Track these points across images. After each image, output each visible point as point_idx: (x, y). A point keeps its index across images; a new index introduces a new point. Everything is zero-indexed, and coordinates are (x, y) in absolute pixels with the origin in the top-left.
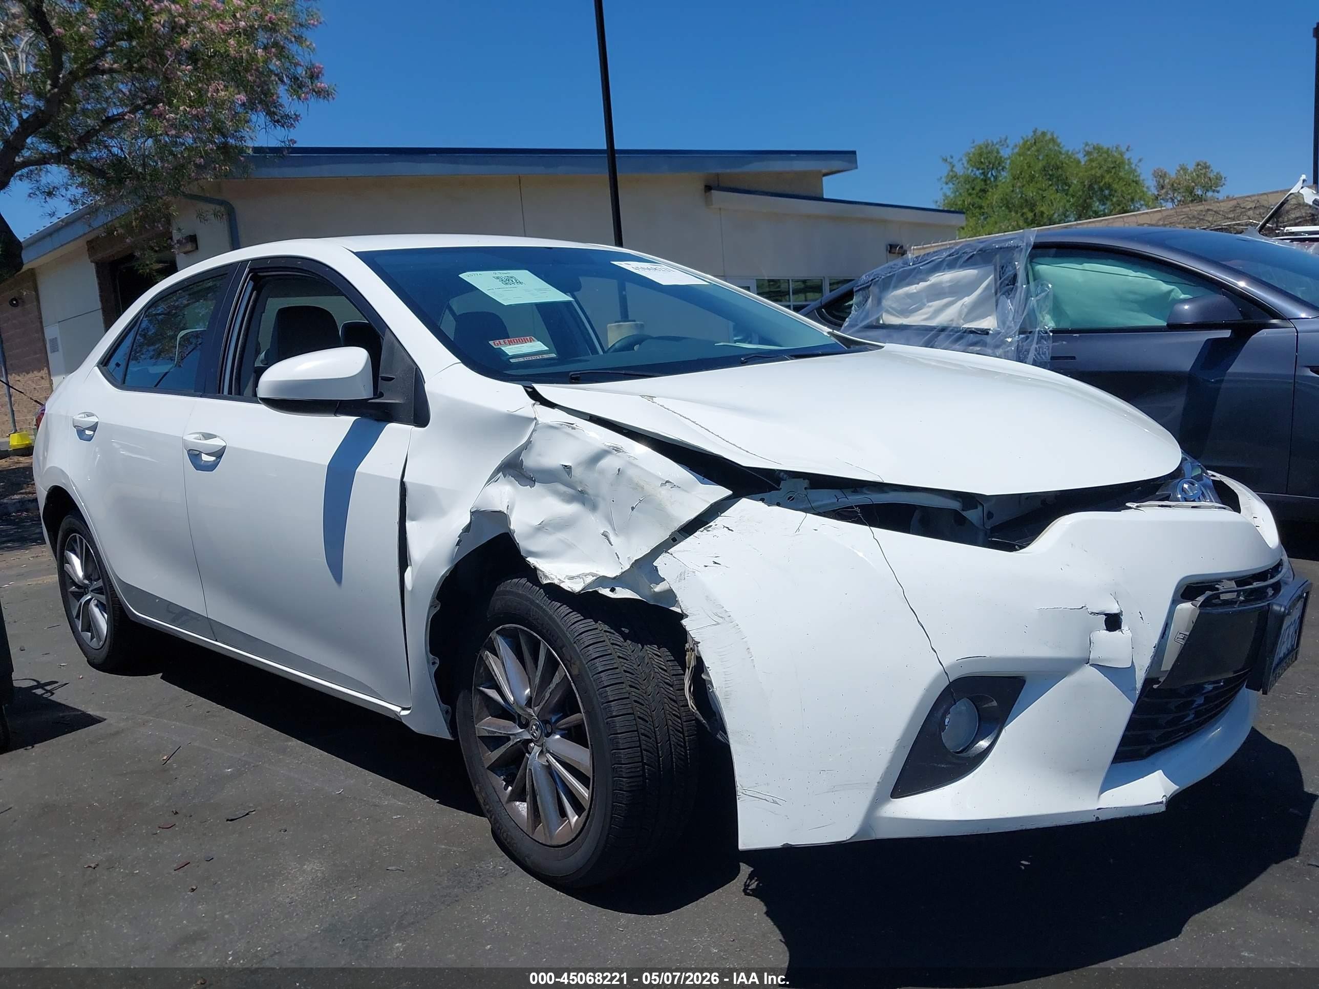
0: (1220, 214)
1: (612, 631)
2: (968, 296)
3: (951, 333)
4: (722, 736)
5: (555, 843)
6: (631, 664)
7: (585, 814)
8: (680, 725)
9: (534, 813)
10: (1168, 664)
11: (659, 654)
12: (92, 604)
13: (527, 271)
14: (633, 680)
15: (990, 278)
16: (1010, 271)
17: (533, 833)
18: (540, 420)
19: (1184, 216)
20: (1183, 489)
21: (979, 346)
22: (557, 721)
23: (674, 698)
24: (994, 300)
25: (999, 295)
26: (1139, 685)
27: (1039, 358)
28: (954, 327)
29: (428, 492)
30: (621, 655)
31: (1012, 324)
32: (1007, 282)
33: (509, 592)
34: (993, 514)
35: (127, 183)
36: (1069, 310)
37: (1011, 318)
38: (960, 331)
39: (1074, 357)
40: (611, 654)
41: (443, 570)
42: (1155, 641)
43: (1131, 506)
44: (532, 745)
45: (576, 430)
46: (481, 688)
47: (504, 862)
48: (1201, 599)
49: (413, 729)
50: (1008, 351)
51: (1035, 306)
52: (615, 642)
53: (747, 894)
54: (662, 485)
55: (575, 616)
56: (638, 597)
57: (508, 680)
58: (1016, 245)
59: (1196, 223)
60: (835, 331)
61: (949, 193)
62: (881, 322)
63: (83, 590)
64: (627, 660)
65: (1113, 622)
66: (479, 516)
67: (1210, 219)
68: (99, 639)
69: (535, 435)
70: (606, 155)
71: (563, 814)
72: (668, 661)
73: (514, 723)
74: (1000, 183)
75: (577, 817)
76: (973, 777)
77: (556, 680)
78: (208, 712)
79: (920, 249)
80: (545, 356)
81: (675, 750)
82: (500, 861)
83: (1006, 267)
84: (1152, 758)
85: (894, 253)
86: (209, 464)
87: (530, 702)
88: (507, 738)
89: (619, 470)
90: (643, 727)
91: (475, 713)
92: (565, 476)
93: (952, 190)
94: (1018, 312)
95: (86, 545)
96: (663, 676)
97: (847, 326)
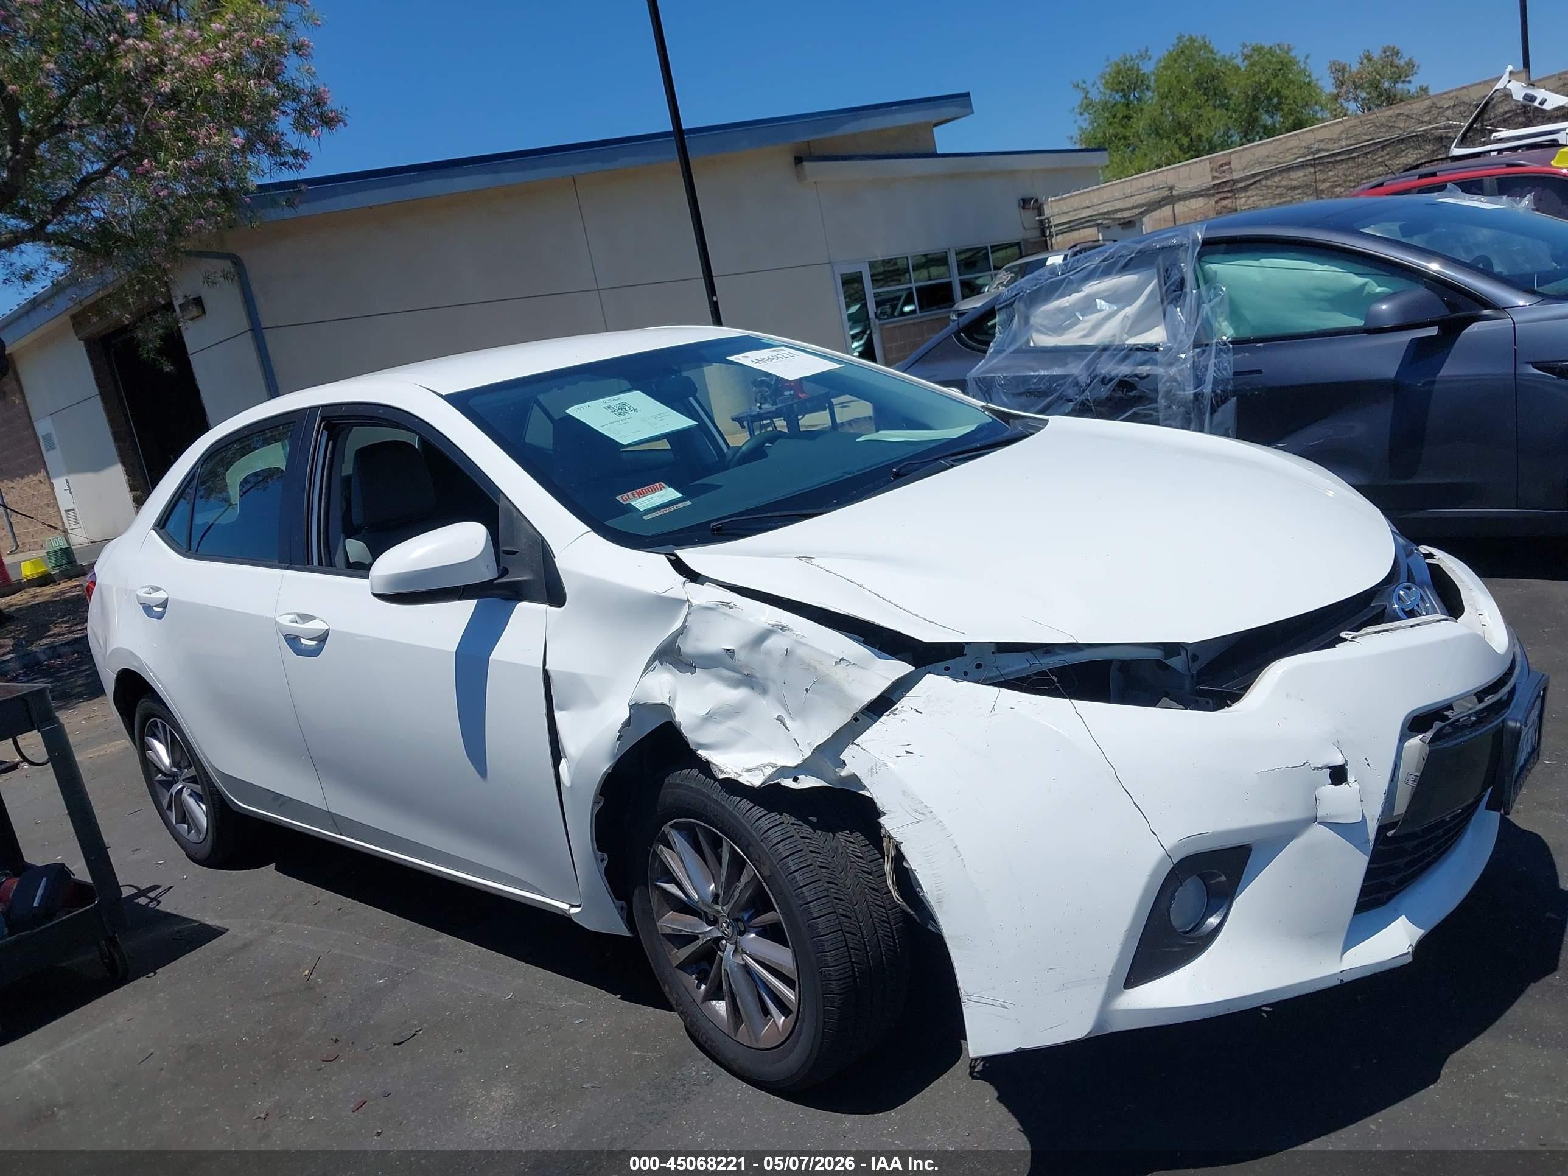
0: (1412, 118)
1: (800, 822)
2: (1130, 305)
3: (1115, 352)
4: (933, 926)
5: (762, 1046)
6: (825, 857)
7: (792, 1017)
8: (885, 915)
9: (735, 1014)
10: (1401, 807)
11: (853, 840)
12: (186, 794)
13: (639, 392)
14: (829, 875)
15: (1152, 284)
16: (1175, 275)
17: (735, 1036)
18: (695, 602)
19: (1369, 126)
20: (1399, 597)
21: (1148, 365)
22: (751, 918)
23: (875, 886)
24: (1160, 309)
25: (1166, 303)
26: (1372, 837)
27: (1220, 374)
28: (1118, 345)
29: (574, 680)
30: (813, 850)
31: (1185, 337)
32: (1173, 288)
33: (679, 786)
34: (1198, 657)
35: (115, 254)
36: (1248, 315)
37: (1182, 330)
38: (1125, 349)
39: (1261, 371)
40: (802, 850)
41: (605, 767)
42: (1385, 787)
43: (1346, 637)
44: (724, 942)
45: (735, 609)
46: (658, 883)
47: (707, 1065)
48: (1430, 734)
49: (588, 928)
50: (1183, 370)
51: (1210, 314)
52: (805, 835)
53: (974, 1078)
54: (837, 663)
55: (758, 811)
56: (824, 784)
57: (689, 877)
58: (1180, 243)
59: (1385, 132)
60: (989, 404)
61: (1085, 125)
62: (1032, 344)
63: (171, 779)
64: (820, 853)
65: (1338, 775)
66: (638, 709)
67: (1402, 125)
68: (199, 831)
69: (690, 618)
70: (673, 138)
71: (766, 1012)
72: (862, 846)
73: (701, 919)
74: (1146, 106)
75: (783, 1018)
76: (1208, 955)
77: (745, 878)
78: (340, 909)
79: (1059, 200)
80: (680, 506)
81: (883, 942)
82: (701, 1066)
83: (1171, 270)
84: (1393, 903)
85: (1029, 209)
86: (312, 648)
87: (716, 897)
88: (695, 937)
89: (787, 650)
90: (847, 924)
91: (655, 909)
92: (728, 660)
93: (1088, 121)
94: (1189, 323)
95: (170, 731)
96: (860, 864)
97: (993, 352)
